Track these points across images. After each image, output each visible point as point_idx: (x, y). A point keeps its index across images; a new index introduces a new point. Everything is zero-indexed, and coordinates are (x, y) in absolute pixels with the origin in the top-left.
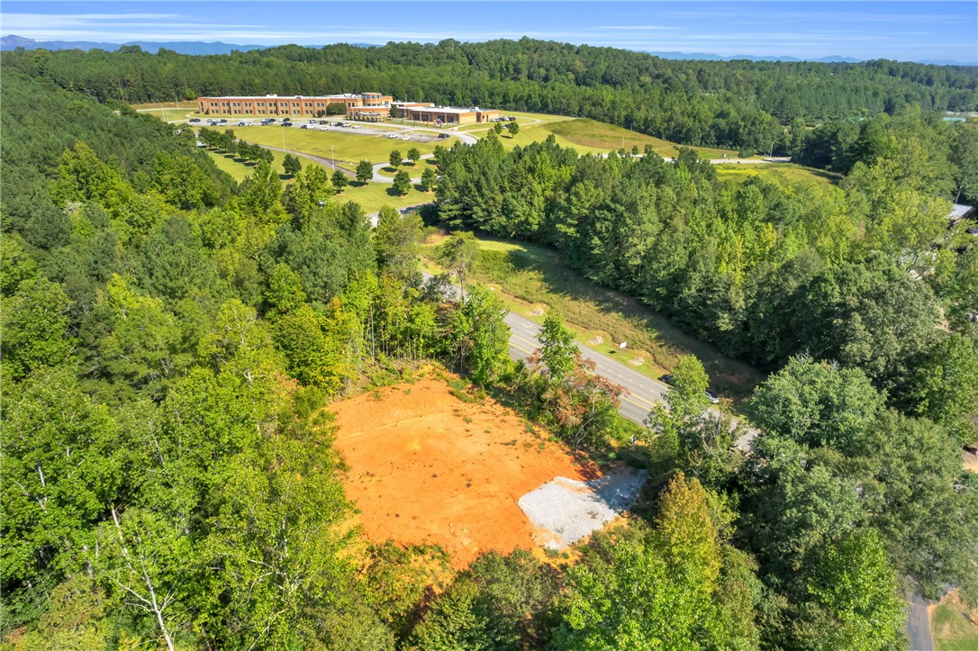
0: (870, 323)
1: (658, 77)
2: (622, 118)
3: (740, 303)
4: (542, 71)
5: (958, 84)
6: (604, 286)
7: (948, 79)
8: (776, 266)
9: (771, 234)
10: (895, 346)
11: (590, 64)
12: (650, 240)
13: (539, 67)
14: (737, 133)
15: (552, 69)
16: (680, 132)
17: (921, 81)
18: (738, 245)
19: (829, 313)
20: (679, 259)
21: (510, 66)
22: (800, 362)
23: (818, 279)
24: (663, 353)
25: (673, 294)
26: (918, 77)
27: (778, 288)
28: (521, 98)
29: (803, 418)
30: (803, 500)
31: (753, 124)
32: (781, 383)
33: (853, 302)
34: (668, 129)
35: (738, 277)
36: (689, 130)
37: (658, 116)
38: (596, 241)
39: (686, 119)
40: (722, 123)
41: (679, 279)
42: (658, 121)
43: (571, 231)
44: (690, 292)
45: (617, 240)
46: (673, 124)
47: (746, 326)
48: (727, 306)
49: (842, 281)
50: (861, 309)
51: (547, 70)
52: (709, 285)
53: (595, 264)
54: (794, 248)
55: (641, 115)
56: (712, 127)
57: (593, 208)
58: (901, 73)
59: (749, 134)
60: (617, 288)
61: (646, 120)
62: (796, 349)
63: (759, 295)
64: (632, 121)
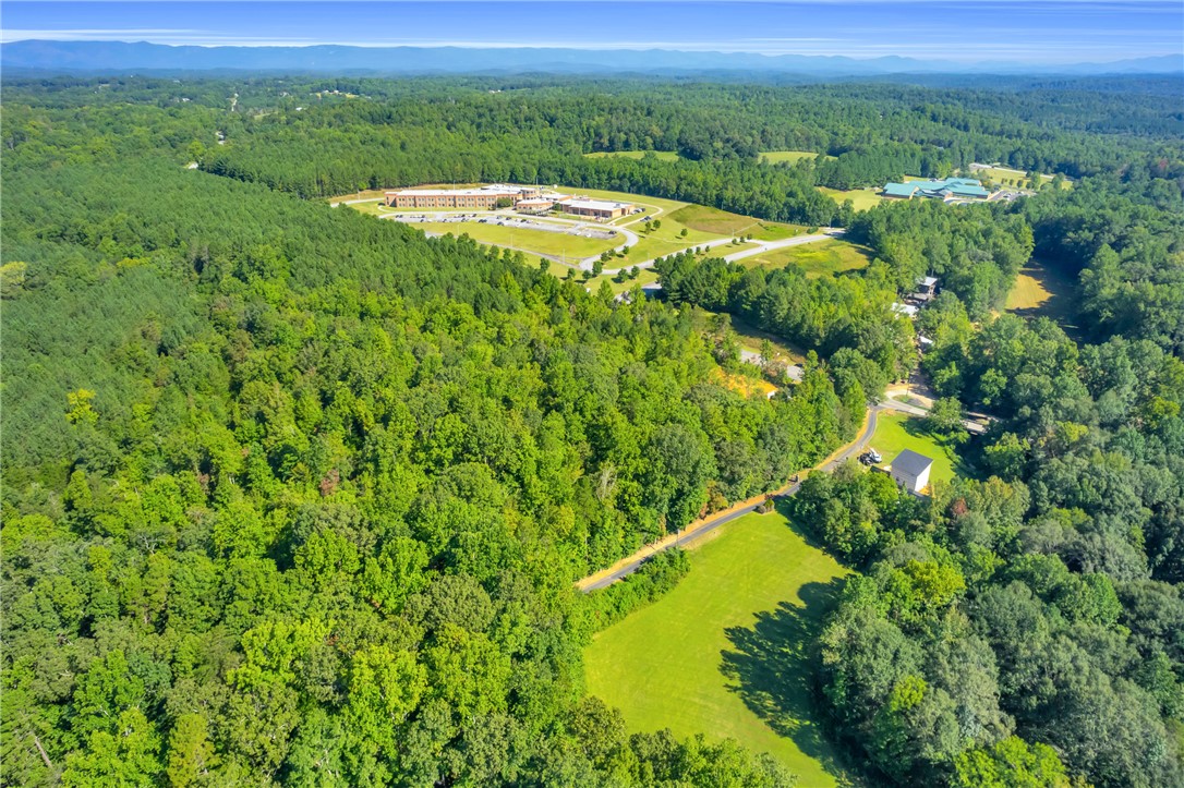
0: (865, 339)
1: (728, 141)
2: (714, 197)
3: (823, 335)
4: (623, 136)
5: (990, 130)
6: (766, 331)
7: (982, 125)
8: (835, 320)
9: (833, 308)
10: (873, 347)
11: (665, 127)
12: (785, 312)
13: (619, 132)
14: (804, 210)
15: (632, 134)
16: (761, 209)
17: (958, 127)
18: (821, 312)
19: (853, 337)
20: (799, 319)
21: (592, 130)
22: (842, 349)
23: (850, 325)
24: (793, 356)
25: (796, 333)
26: (957, 123)
27: (836, 329)
28: (624, 176)
29: (843, 362)
30: (843, 378)
31: (816, 204)
32: (838, 354)
33: (860, 332)
34: (751, 206)
35: (822, 325)
36: (768, 208)
37: (742, 196)
38: (762, 312)
39: (765, 199)
40: (792, 201)
41: (799, 326)
42: (743, 200)
43: (748, 307)
44: (803, 332)
45: (771, 312)
46: (755, 203)
47: (825, 343)
48: (818, 336)
49: (857, 325)
50: (862, 335)
51: (626, 134)
52: (810, 328)
53: (761, 322)
54: (842, 313)
55: (728, 194)
56: (785, 205)
57: (758, 298)
58: (942, 118)
59: (813, 210)
60: (770, 332)
61: (733, 198)
62: (841, 346)
63: (830, 332)
64: (722, 200)
